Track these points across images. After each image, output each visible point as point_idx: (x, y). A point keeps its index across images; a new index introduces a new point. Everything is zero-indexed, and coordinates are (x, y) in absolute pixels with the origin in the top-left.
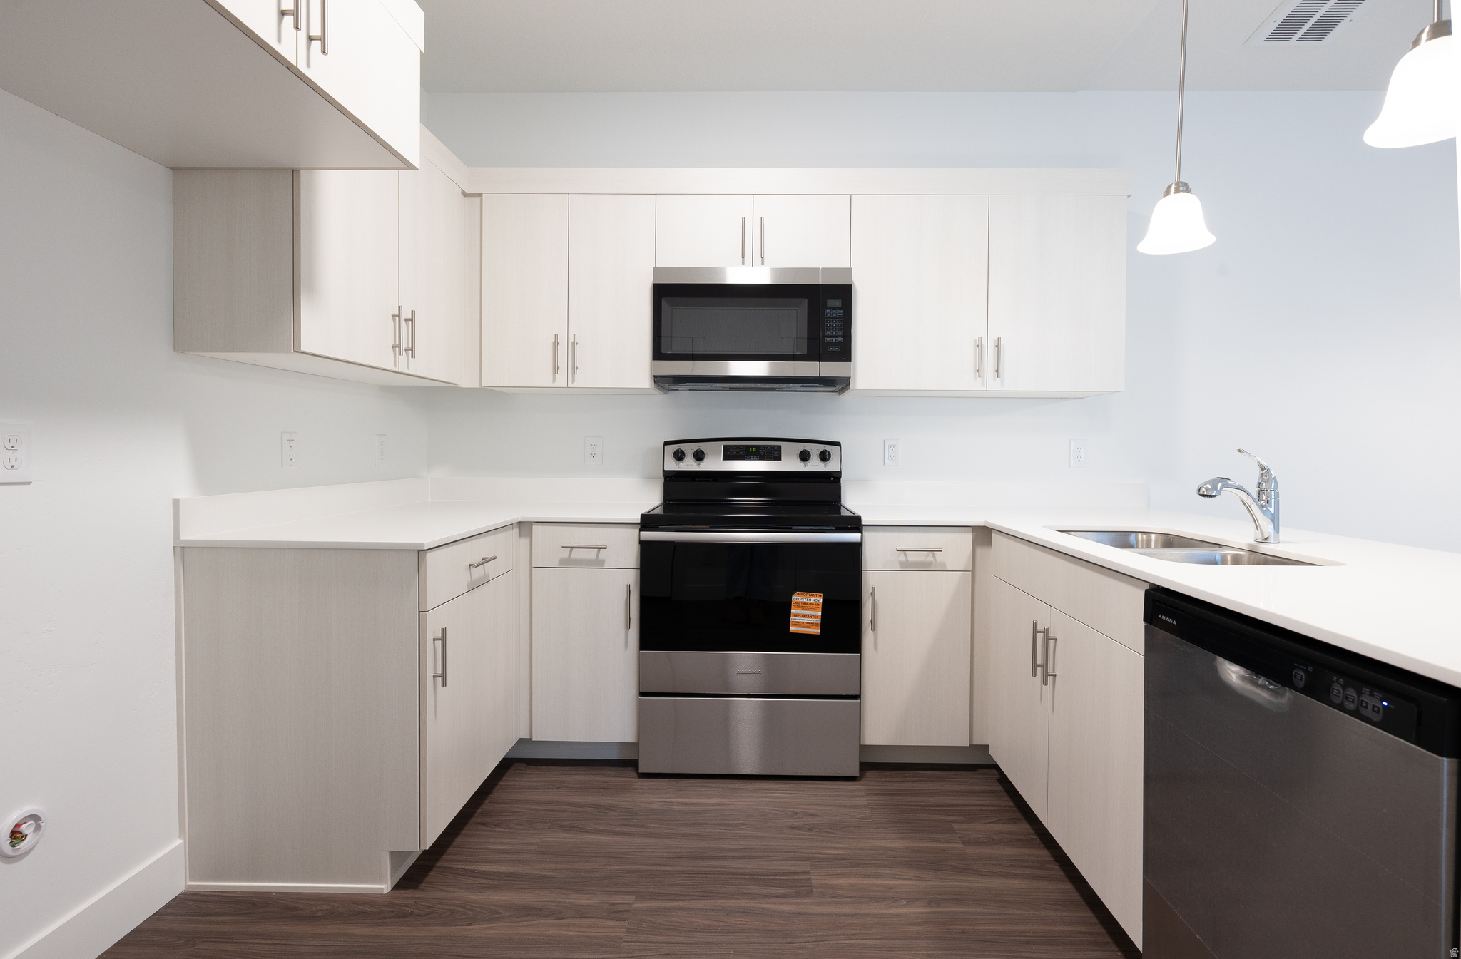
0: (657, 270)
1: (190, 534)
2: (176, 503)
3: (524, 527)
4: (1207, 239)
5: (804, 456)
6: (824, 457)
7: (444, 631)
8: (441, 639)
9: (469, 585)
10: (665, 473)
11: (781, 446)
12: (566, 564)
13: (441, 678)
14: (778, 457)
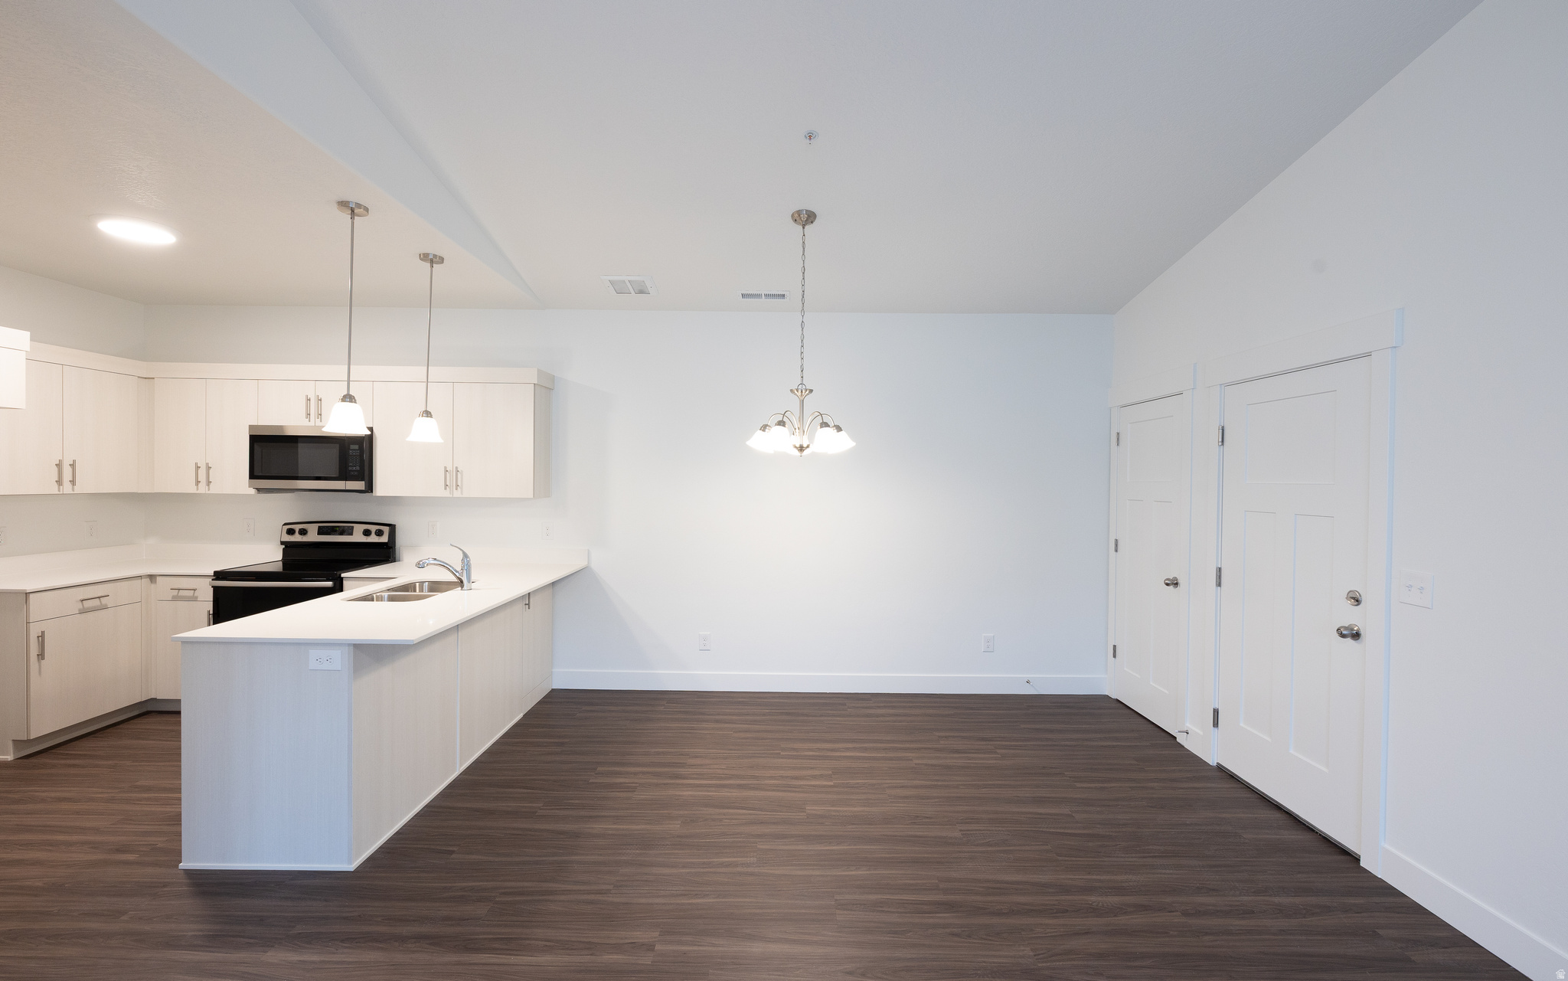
0: (251, 427)
3: (152, 578)
5: (367, 533)
6: (379, 533)
7: (43, 631)
8: (42, 637)
9: (79, 610)
10: (282, 543)
11: (353, 527)
12: (175, 599)
13: (41, 656)
14: (351, 534)
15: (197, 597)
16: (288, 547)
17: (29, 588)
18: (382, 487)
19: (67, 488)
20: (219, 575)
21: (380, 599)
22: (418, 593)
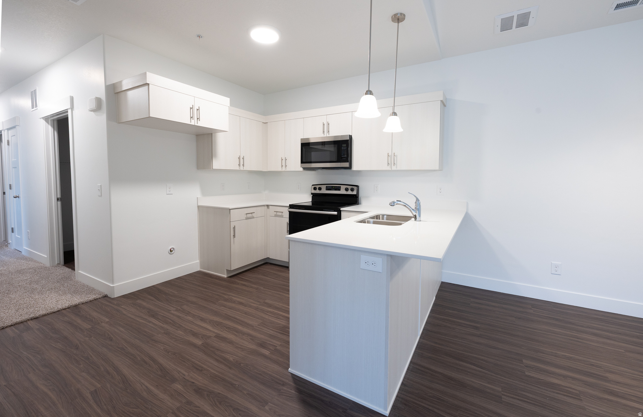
0: (302, 139)
1: (200, 204)
2: (197, 198)
3: (268, 206)
4: (400, 130)
5: (347, 190)
6: (352, 190)
7: (235, 226)
8: (234, 228)
9: (246, 218)
10: (312, 194)
11: (340, 187)
12: (276, 216)
13: (234, 236)
14: (340, 190)
15: (283, 216)
16: (314, 196)
17: (231, 207)
18: (356, 166)
19: (242, 168)
20: (291, 206)
21: (368, 222)
22: (381, 220)
